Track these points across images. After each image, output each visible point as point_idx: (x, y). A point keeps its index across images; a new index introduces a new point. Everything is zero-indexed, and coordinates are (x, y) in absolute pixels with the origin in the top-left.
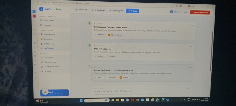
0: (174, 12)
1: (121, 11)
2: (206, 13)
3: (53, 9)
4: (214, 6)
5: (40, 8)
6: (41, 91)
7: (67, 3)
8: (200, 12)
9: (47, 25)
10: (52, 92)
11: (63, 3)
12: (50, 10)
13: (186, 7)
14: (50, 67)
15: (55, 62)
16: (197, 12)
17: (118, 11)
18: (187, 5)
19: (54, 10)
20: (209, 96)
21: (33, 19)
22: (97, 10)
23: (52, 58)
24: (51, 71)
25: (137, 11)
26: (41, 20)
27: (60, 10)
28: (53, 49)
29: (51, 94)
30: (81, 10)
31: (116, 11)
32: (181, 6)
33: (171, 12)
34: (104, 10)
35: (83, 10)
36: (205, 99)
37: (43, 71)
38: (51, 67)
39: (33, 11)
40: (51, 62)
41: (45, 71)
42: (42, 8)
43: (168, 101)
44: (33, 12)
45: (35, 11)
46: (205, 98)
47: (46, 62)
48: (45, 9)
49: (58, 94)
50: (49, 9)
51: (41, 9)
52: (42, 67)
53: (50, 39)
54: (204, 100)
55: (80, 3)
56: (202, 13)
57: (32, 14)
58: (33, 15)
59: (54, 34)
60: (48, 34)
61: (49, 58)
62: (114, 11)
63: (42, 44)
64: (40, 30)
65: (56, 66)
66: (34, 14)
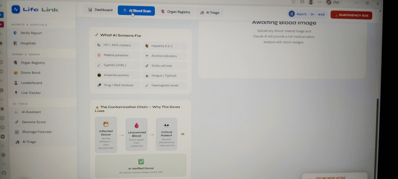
0: (298, 14)
1: (185, 12)
2: (363, 16)
3: (40, 10)
4: (381, 1)
5: (13, 7)
8: (352, 15)
9: (27, 44)
12: (34, 10)
13: (322, 5)
14: (34, 132)
15: (45, 122)
16: (345, 15)
17: (179, 12)
19: (42, 10)
23: (37, 112)
24: (35, 142)
26: (15, 33)
27: (55, 10)
28: (39, 93)
30: (100, 10)
31: (174, 12)
32: (311, 1)
33: (292, 14)
35: (103, 10)
37: (18, 142)
38: (36, 132)
40: (35, 122)
41: (24, 142)
42: (18, 7)
45: (2, 13)
47: (25, 122)
48: (24, 10)
50: (32, 9)
51: (16, 9)
52: (17, 132)
53: (33, 73)
56: (356, 15)
59: (41, 63)
60: (28, 63)
61: (31, 112)
62: (170, 13)
63: (16, 84)
64: (13, 54)
65: (47, 131)
66: (1, 20)
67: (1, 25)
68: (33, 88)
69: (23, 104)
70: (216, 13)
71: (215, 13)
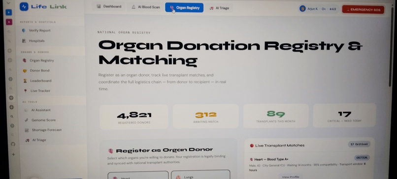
0: (309, 9)
2: (375, 10)
3: (48, 7)
5: (22, 4)
8: (364, 10)
9: (36, 41)
12: (43, 7)
14: (44, 131)
15: (55, 120)
16: (356, 9)
19: (51, 7)
21: (6, 28)
22: (144, 7)
23: (47, 110)
24: (45, 140)
26: (23, 30)
27: (63, 7)
28: (48, 91)
30: (109, 7)
33: (302, 9)
34: (157, 8)
35: (112, 7)
37: (28, 140)
38: (46, 130)
39: (7, 11)
40: (44, 120)
41: (33, 140)
42: (26, 4)
44: (7, 14)
45: (10, 11)
47: (35, 120)
50: (40, 6)
51: (24, 7)
52: (27, 131)
53: (42, 71)
56: (368, 9)
57: (5, 17)
58: (7, 20)
59: (50, 60)
60: (37, 61)
61: (40, 110)
63: (25, 82)
64: (22, 52)
65: (57, 129)
66: (9, 17)
67: (10, 22)
68: (43, 86)
69: (32, 102)
70: (226, 9)
71: (224, 8)
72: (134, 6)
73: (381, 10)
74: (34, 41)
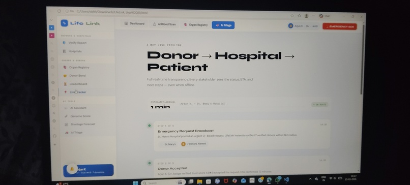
0: (295, 26)
1: (203, 25)
2: (349, 27)
3: (85, 24)
4: (364, 15)
5: (62, 21)
6: (65, 167)
7: (109, 12)
8: (340, 27)
10: (85, 169)
11: (103, 12)
12: (80, 24)
13: (315, 18)
14: (80, 125)
15: (90, 116)
16: (334, 26)
17: (198, 25)
18: (317, 14)
19: (87, 24)
20: (359, 172)
21: (49, 40)
22: (162, 24)
23: (83, 108)
24: (82, 133)
25: (231, 25)
26: (64, 43)
27: (97, 24)
28: (84, 92)
29: (82, 173)
30: (134, 24)
31: (195, 25)
32: (307, 15)
33: (291, 26)
34: (174, 25)
35: (137, 24)
36: (351, 178)
37: (67, 133)
38: (82, 124)
39: (50, 26)
40: (81, 116)
41: (72, 133)
42: (66, 21)
43: (288, 181)
44: (50, 29)
45: (53, 26)
46: (352, 176)
47: (73, 116)
48: (71, 24)
49: (95, 172)
50: (78, 23)
51: (64, 23)
52: (66, 125)
53: (80, 76)
54: (349, 179)
55: (133, 12)
56: (344, 27)
57: (49, 32)
58: (50, 34)
59: (85, 68)
60: (75, 68)
61: (78, 108)
62: (191, 26)
63: (65, 85)
64: (62, 60)
65: (91, 123)
66: (52, 32)
67: (52, 36)
68: (80, 88)
69: (71, 101)
72: (155, 23)
73: (354, 27)
74: (73, 51)
